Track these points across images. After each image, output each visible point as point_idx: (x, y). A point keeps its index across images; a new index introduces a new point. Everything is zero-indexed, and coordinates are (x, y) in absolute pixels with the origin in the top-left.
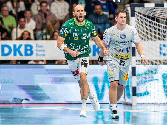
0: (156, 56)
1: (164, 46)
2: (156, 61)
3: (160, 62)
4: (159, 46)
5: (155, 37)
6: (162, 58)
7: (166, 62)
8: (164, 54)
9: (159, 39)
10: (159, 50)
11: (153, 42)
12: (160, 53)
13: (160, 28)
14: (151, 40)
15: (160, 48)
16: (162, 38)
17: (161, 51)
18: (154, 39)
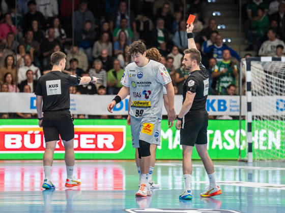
0: (273, 111)
1: (281, 101)
2: (274, 116)
3: (277, 117)
4: (275, 101)
5: (272, 92)
6: (280, 114)
7: (284, 118)
8: (282, 110)
9: (277, 94)
10: (276, 105)
11: (270, 97)
12: (277, 108)
13: (272, 81)
14: (268, 94)
15: (277, 103)
16: (279, 92)
17: (278, 106)
18: (270, 93)
